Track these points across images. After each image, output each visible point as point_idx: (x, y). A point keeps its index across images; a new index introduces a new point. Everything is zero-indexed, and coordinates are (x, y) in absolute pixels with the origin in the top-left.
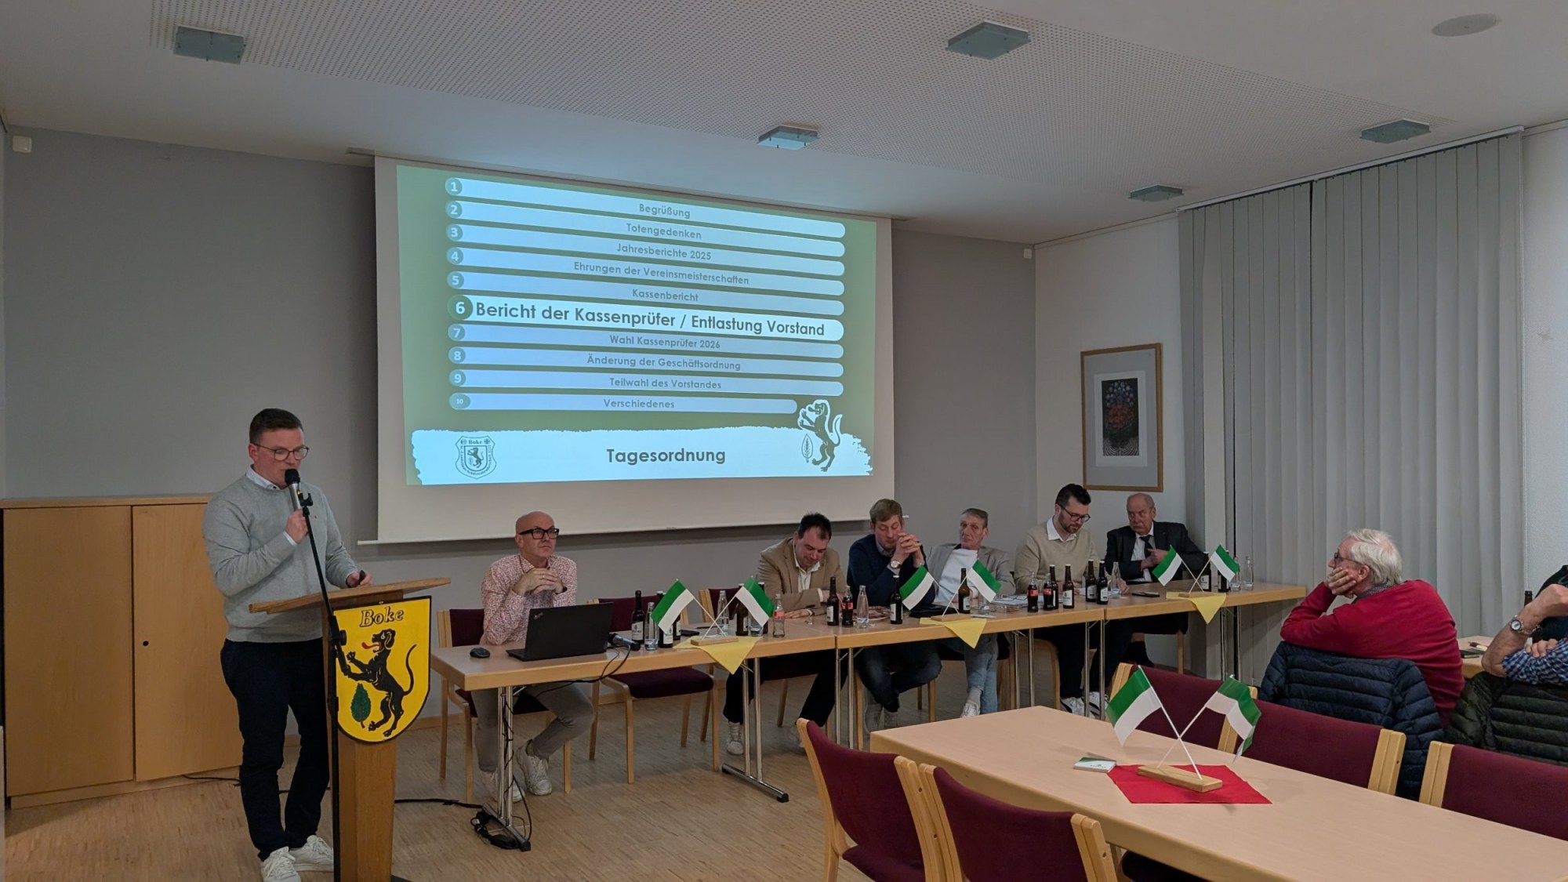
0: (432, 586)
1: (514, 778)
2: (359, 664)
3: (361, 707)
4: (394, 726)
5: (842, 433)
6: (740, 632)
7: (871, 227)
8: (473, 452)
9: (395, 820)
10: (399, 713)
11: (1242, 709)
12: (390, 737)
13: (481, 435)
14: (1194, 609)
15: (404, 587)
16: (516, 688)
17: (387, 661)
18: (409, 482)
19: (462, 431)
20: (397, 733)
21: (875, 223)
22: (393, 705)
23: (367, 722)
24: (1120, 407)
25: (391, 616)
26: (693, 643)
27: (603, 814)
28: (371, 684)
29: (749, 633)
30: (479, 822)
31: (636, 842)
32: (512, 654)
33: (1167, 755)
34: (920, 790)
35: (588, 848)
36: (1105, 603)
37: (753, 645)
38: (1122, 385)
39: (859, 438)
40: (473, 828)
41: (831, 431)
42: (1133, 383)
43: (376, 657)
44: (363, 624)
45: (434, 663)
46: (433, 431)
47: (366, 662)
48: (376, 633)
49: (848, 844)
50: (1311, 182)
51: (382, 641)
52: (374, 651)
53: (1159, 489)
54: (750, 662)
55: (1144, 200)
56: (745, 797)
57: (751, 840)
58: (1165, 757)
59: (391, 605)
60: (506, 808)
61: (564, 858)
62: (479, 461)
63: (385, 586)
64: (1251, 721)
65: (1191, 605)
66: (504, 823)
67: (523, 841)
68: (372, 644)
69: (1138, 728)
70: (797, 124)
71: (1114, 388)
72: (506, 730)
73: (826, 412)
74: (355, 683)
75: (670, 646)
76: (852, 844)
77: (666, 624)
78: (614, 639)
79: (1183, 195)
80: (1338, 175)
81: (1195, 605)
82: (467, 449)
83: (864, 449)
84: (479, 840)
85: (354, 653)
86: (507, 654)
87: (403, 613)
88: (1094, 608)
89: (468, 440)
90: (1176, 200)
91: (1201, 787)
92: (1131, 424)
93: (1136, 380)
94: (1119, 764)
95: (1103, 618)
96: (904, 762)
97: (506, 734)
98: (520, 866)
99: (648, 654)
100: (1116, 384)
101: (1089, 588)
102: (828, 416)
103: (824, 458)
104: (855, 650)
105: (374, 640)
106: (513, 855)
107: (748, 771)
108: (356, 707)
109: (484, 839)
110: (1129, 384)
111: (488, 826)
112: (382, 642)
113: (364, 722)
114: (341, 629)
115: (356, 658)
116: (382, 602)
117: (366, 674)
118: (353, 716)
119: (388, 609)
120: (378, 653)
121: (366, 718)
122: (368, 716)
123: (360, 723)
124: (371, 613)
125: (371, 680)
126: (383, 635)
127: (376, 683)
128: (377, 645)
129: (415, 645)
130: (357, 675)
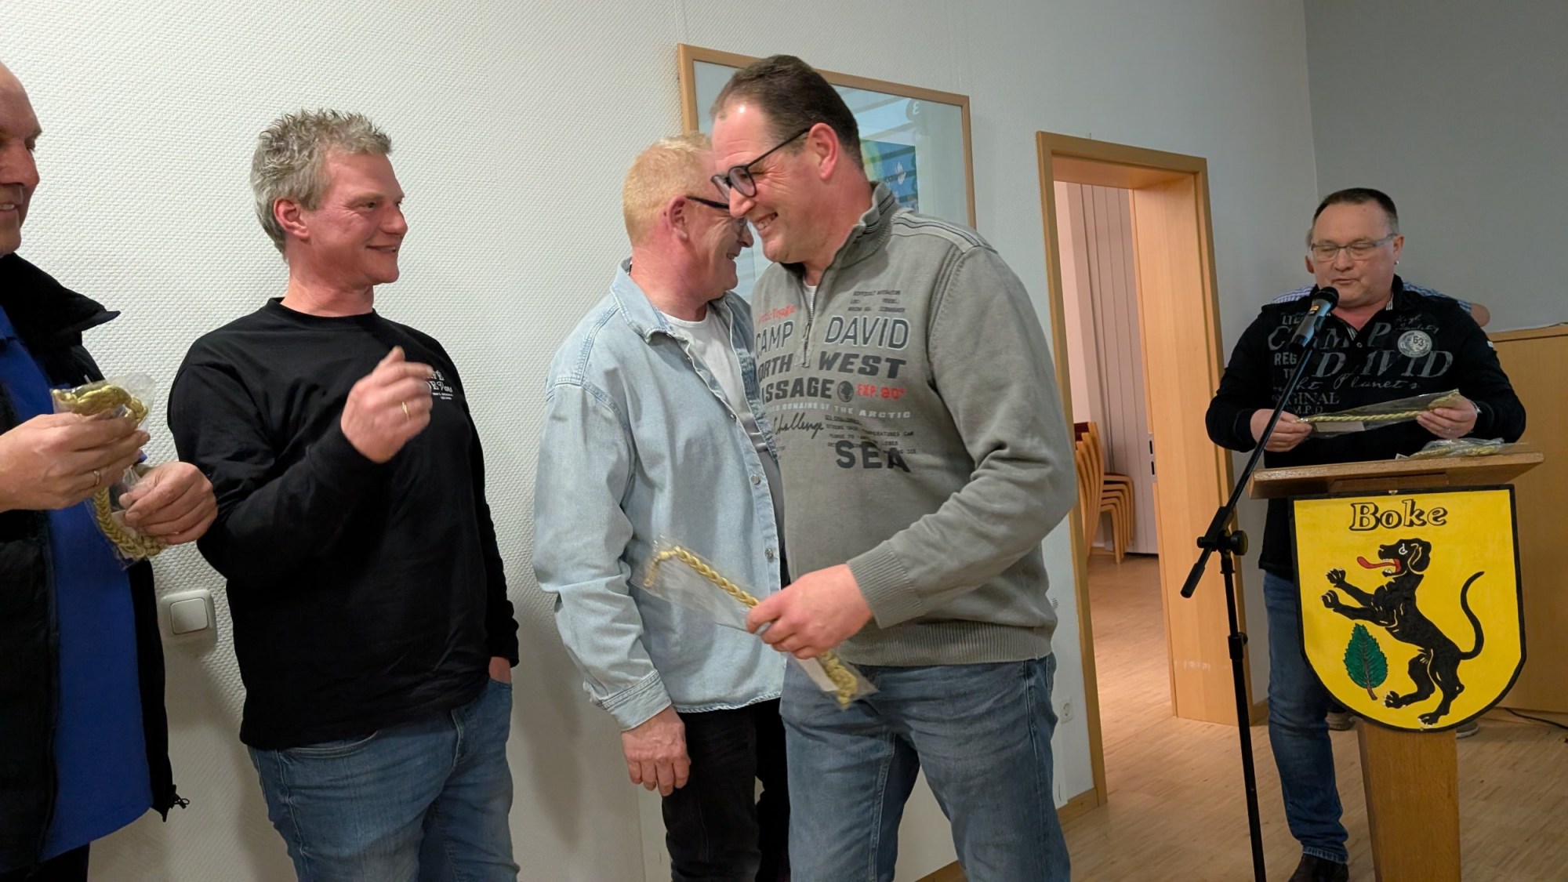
2: (1354, 591)
3: (1364, 662)
4: (1444, 709)
10: (1453, 688)
12: (1434, 726)
17: (1418, 593)
20: (1450, 723)
22: (1440, 674)
23: (1382, 691)
25: (1418, 517)
28: (1383, 628)
43: (1390, 583)
44: (1357, 526)
47: (1370, 590)
48: (1388, 544)
51: (1404, 558)
52: (1386, 574)
59: (1416, 496)
68: (1379, 561)
74: (1348, 625)
85: (1343, 573)
87: (1445, 513)
105: (1382, 555)
108: (1356, 663)
112: (1402, 560)
113: (1374, 690)
115: (1347, 580)
116: (1396, 491)
117: (1371, 610)
118: (1349, 674)
119: (1409, 503)
120: (1394, 579)
121: (1379, 684)
122: (1383, 681)
123: (1366, 690)
124: (1372, 510)
125: (1383, 622)
126: (1403, 547)
127: (1395, 628)
128: (1391, 564)
129: (1481, 573)
130: (1353, 609)
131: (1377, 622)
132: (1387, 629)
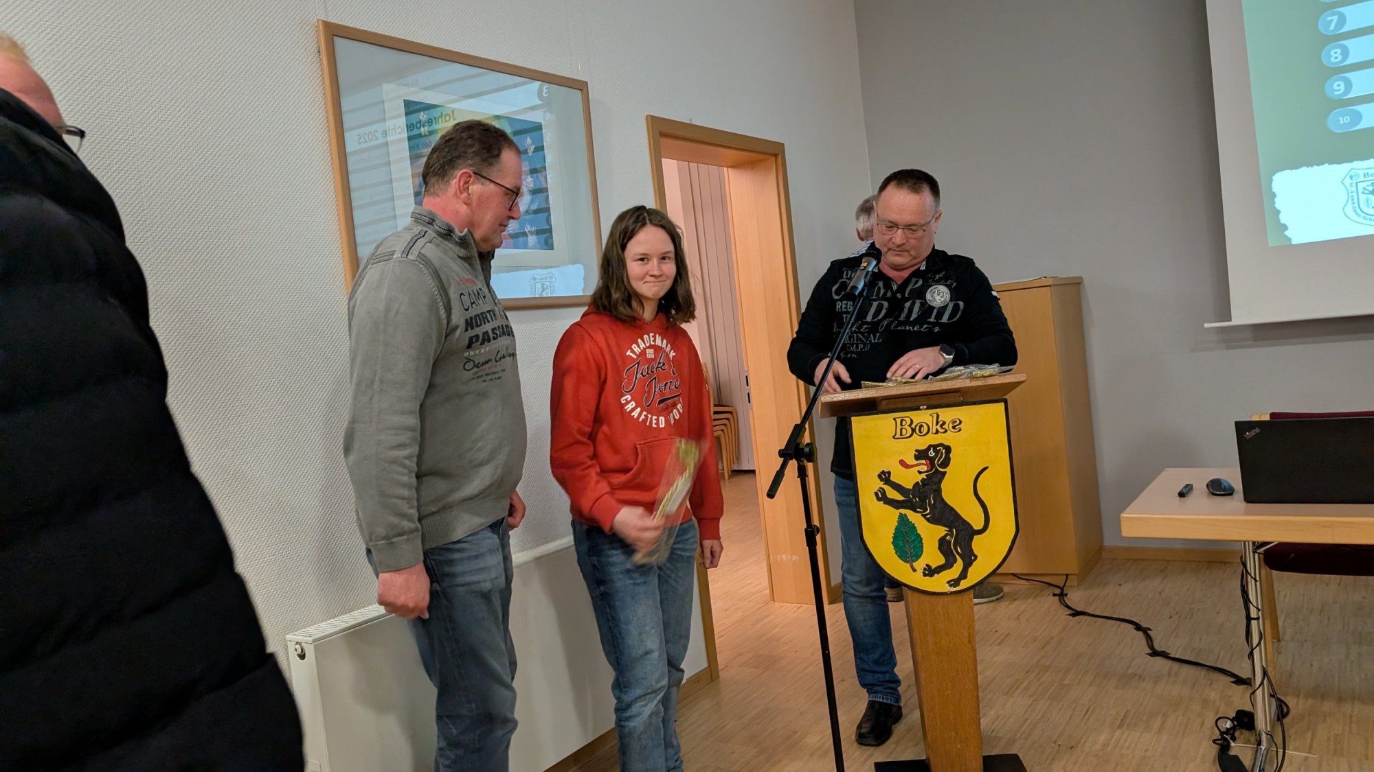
2: (897, 487)
3: (907, 543)
4: (964, 575)
10: (969, 558)
12: (958, 589)
17: (942, 487)
18: (1272, 242)
19: (1351, 161)
20: (968, 585)
22: (959, 546)
23: (920, 564)
25: (941, 426)
28: (920, 514)
43: (923, 479)
44: (898, 435)
47: (909, 485)
48: (921, 449)
51: (932, 458)
52: (920, 472)
59: (940, 410)
68: (915, 462)
74: (894, 514)
82: (1361, 186)
85: (889, 473)
87: (961, 422)
89: (1361, 173)
105: (917, 458)
108: (901, 543)
112: (931, 460)
113: (914, 564)
115: (892, 478)
116: (925, 407)
117: (910, 501)
118: (896, 553)
119: (935, 416)
120: (926, 475)
121: (918, 559)
122: (920, 556)
123: (908, 565)
124: (909, 422)
125: (919, 510)
126: (932, 451)
127: (927, 514)
128: (923, 464)
129: (986, 468)
130: (897, 501)
131: (915, 511)
132: (923, 515)
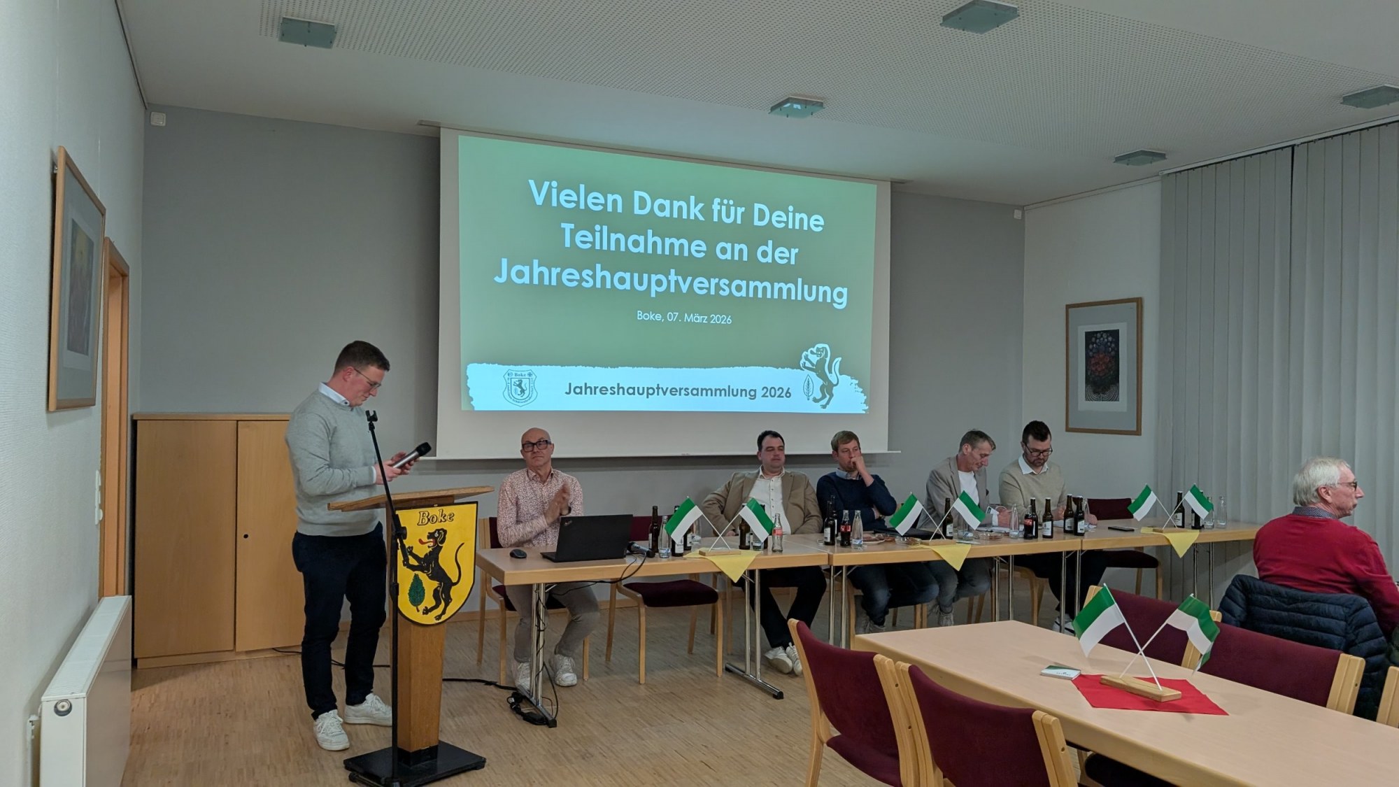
0: (479, 493)
1: (544, 664)
2: (415, 557)
3: (417, 594)
4: (444, 612)
5: (841, 374)
6: (743, 546)
7: (872, 189)
8: (518, 383)
9: (443, 695)
10: (448, 600)
11: (1202, 626)
12: (440, 621)
13: (525, 368)
14: (1167, 544)
15: (455, 492)
16: (547, 586)
17: (440, 555)
18: (464, 407)
19: (509, 364)
20: (445, 618)
21: (876, 186)
22: (443, 595)
23: (421, 607)
24: (1101, 356)
25: (444, 518)
26: (701, 553)
27: (619, 700)
28: (425, 575)
29: (751, 547)
30: (513, 700)
31: (647, 725)
32: (546, 556)
33: (1128, 668)
34: (897, 685)
35: (606, 728)
36: (1082, 535)
37: (754, 557)
38: (1105, 336)
39: (856, 379)
40: (509, 705)
41: (830, 372)
42: (1115, 334)
43: (430, 552)
44: (420, 523)
45: (478, 560)
46: (485, 364)
47: (422, 556)
48: (431, 532)
49: (831, 732)
50: (1293, 147)
51: (436, 538)
52: (429, 547)
53: (1137, 432)
54: (752, 573)
55: (1128, 164)
56: (744, 692)
57: (748, 730)
58: (1126, 670)
59: (443, 508)
60: (537, 691)
61: (585, 735)
62: (523, 391)
63: (439, 491)
64: (1210, 638)
65: (1165, 540)
66: (534, 702)
67: (550, 719)
68: (427, 540)
69: (1102, 642)
70: (806, 96)
71: (1096, 338)
72: (539, 622)
73: (826, 355)
74: (412, 574)
75: (681, 555)
76: (836, 733)
77: (677, 535)
78: (632, 547)
79: (1165, 158)
80: (1319, 139)
81: (1168, 540)
82: (513, 380)
83: (861, 390)
84: (513, 716)
85: (413, 547)
86: (541, 556)
87: (454, 515)
88: (1071, 539)
89: (514, 373)
90: (1158, 165)
91: (1161, 697)
92: (1112, 372)
93: (1117, 332)
94: (1083, 673)
95: (1079, 548)
96: (882, 659)
97: (539, 626)
98: (547, 739)
99: (661, 561)
100: (1099, 335)
101: (1067, 521)
102: (828, 359)
103: (824, 396)
104: (849, 568)
105: (429, 538)
106: (541, 730)
107: (748, 671)
108: (413, 593)
109: (517, 715)
110: (1110, 335)
111: (521, 705)
113: (419, 607)
114: (402, 526)
115: (414, 551)
116: (436, 505)
117: (421, 566)
118: (410, 601)
119: (441, 511)
120: (432, 549)
121: (421, 604)
122: (422, 602)
123: (415, 608)
124: (427, 513)
125: (425, 571)
126: (437, 533)
127: (430, 574)
128: (431, 542)
129: (462, 544)
130: (414, 566)
131: (423, 572)
132: (427, 575)
